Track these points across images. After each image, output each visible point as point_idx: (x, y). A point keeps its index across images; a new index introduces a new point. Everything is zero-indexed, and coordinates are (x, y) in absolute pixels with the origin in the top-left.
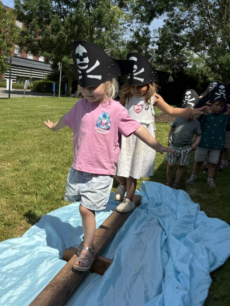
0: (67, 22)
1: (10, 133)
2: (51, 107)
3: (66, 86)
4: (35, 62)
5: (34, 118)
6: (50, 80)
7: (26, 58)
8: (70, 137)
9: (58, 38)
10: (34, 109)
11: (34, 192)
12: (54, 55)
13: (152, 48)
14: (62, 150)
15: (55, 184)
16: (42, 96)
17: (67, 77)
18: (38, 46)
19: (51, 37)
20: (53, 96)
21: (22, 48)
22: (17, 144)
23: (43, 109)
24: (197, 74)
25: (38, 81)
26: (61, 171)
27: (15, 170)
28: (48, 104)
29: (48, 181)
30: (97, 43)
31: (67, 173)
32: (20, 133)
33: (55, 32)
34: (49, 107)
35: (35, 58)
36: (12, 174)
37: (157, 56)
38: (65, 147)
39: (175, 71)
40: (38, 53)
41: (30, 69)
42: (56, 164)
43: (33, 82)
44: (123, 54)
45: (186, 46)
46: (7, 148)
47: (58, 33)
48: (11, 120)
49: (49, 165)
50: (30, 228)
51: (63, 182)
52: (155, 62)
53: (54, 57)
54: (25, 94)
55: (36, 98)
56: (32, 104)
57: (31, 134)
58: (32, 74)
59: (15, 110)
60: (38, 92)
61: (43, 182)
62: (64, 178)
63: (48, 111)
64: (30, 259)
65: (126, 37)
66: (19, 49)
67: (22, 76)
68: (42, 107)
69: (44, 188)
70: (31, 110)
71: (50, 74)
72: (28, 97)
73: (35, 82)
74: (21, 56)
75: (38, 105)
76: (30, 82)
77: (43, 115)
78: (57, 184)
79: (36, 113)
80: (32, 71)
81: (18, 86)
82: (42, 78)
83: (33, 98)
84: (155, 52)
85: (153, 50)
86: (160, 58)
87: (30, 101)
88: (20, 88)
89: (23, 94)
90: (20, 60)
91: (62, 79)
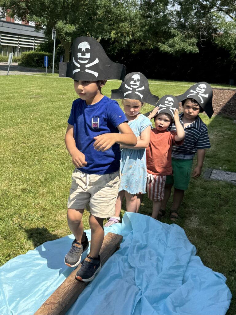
2: (39, 91)
3: (62, 59)
4: (24, 27)
5: (14, 110)
6: (42, 49)
7: (13, 22)
8: (53, 139)
10: (17, 95)
12: (45, 20)
13: (172, 9)
14: (39, 161)
15: (20, 215)
16: (31, 73)
17: (63, 47)
18: (26, 8)
20: (45, 72)
21: (6, 11)
23: (29, 95)
24: (230, 44)
25: (27, 53)
26: (31, 195)
28: (37, 86)
29: (11, 211)
30: (101, 4)
31: (39, 196)
34: (37, 91)
35: (24, 23)
37: (179, 19)
38: (45, 155)
39: (201, 39)
40: (25, 17)
41: (18, 37)
42: (28, 183)
43: (21, 53)
44: (134, 18)
45: (217, 7)
49: (19, 185)
51: (32, 211)
52: (175, 28)
53: (45, 22)
54: (10, 70)
55: (23, 77)
56: (16, 86)
57: (5, 136)
58: (20, 43)
60: (27, 66)
61: (7, 211)
62: (35, 205)
63: (34, 97)
66: (2, 13)
67: (8, 46)
68: (27, 92)
69: (5, 221)
70: (13, 97)
71: (43, 42)
72: (14, 75)
73: (23, 53)
74: (7, 20)
75: (23, 87)
76: (18, 53)
77: (27, 104)
78: (24, 215)
79: (19, 101)
80: (21, 38)
81: (2, 58)
82: (33, 48)
83: (20, 76)
84: (176, 14)
85: (173, 12)
86: (182, 23)
87: (14, 81)
88: (4, 62)
89: (7, 70)
90: (5, 24)
91: (58, 49)
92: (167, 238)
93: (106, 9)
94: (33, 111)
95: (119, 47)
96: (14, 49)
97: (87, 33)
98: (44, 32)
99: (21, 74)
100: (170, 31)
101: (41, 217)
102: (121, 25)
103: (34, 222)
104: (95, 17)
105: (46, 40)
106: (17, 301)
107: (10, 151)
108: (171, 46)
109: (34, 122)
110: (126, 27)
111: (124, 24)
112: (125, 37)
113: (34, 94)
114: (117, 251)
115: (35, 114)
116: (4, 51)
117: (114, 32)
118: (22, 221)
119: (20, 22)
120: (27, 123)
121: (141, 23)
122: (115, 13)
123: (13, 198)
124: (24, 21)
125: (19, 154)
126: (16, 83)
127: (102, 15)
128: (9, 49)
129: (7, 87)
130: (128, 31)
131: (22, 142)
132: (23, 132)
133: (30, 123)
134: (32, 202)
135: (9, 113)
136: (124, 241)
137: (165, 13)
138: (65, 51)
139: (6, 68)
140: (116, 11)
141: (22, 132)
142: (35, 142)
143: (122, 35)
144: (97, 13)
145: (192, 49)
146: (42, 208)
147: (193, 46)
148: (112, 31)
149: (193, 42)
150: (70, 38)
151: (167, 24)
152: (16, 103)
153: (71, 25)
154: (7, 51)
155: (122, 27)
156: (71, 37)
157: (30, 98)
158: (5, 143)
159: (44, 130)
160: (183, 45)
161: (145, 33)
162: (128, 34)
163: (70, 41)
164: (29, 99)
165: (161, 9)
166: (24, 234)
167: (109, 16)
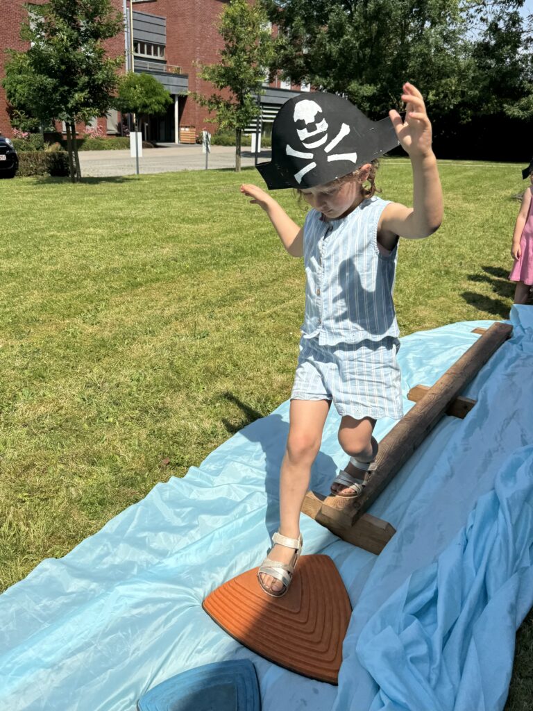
0: (359, 16)
4: (295, 94)
9: (340, 49)
12: (332, 81)
13: (525, 52)
18: (304, 66)
19: (327, 48)
30: (416, 52)
33: (336, 38)
44: (465, 69)
47: (342, 40)
53: (332, 84)
65: (472, 34)
74: (274, 85)
93: (423, 59)
97: (392, 97)
100: (522, 86)
102: (444, 81)
108: (523, 109)
110: (452, 85)
111: (448, 79)
117: (434, 92)
122: (436, 65)
127: (415, 68)
130: (455, 90)
137: (515, 59)
140: (438, 61)
143: (446, 96)
144: (408, 66)
148: (430, 91)
151: (518, 76)
153: (370, 86)
155: (446, 84)
156: (369, 104)
161: (482, 91)
162: (455, 94)
167: (427, 69)
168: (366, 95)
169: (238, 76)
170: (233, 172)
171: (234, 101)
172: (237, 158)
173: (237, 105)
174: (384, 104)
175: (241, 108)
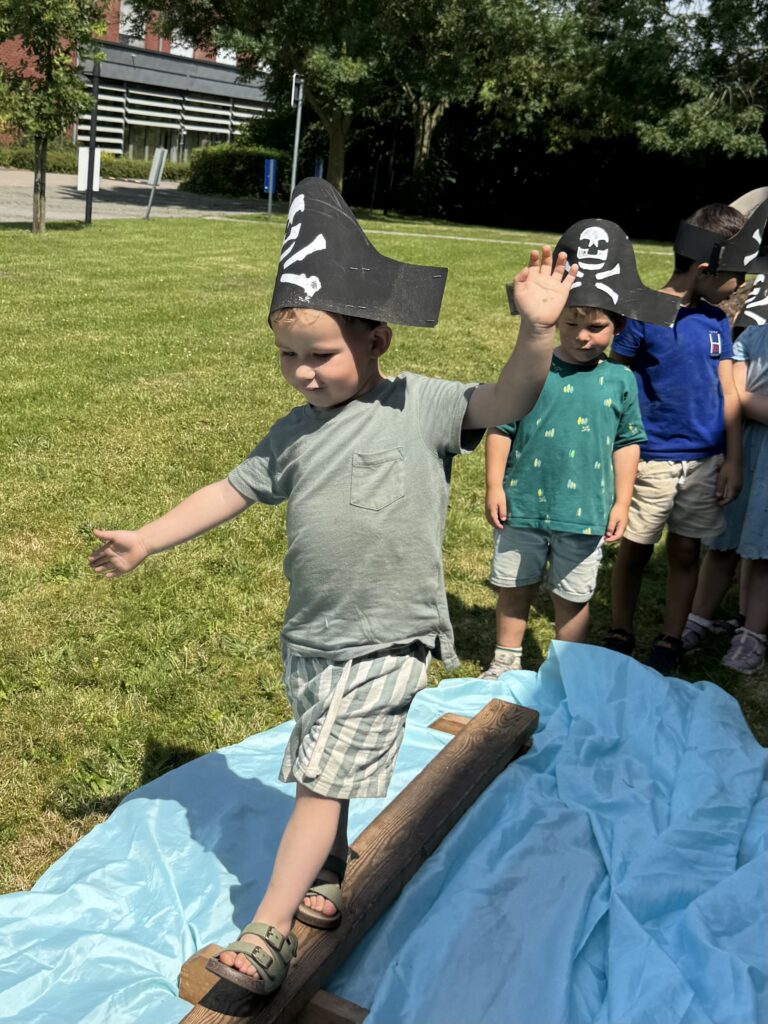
1: (62, 394)
2: (249, 267)
3: (321, 171)
4: (201, 68)
5: (171, 323)
6: (256, 140)
7: (166, 51)
10: (178, 278)
11: (113, 678)
12: (272, 45)
13: (684, 11)
15: (204, 639)
16: (222, 213)
17: (325, 132)
18: (210, 9)
20: (266, 210)
21: (146, 14)
22: (83, 446)
23: (217, 279)
25: (209, 149)
26: (237, 579)
27: (55, 573)
28: (241, 253)
29: (176, 624)
31: (261, 585)
32: (101, 396)
34: (242, 266)
35: (201, 55)
36: (44, 591)
37: (704, 44)
40: (208, 34)
41: (181, 99)
42: (226, 544)
43: (190, 152)
44: (558, 37)
46: (38, 470)
48: (79, 333)
49: (197, 549)
50: (70, 845)
51: (239, 628)
52: (690, 74)
53: (272, 52)
54: (153, 204)
55: (196, 223)
56: (176, 251)
57: (146, 401)
58: (187, 118)
59: (103, 283)
60: (205, 192)
61: (161, 626)
62: (248, 609)
63: (235, 287)
64: (47, 990)
66: (134, 21)
67: (148, 127)
68: (211, 269)
69: (157, 656)
70: (167, 284)
71: (261, 117)
72: (166, 219)
73: (197, 150)
74: (146, 45)
75: (199, 255)
76: (179, 151)
77: (211, 306)
78: (214, 640)
79: (185, 296)
80: (189, 104)
81: (131, 167)
82: (226, 135)
83: (185, 221)
84: (696, 27)
85: (687, 21)
86: (716, 56)
87: (167, 237)
88: (136, 177)
89: (146, 204)
90: (140, 59)
91: (307, 139)
92: (685, 722)
93: (468, 11)
94: (233, 327)
95: (506, 134)
96: (167, 138)
97: (404, 88)
98: (263, 84)
99: (190, 216)
100: (674, 82)
101: (270, 648)
102: (514, 61)
103: (249, 662)
104: (431, 34)
105: (269, 110)
106: (204, 897)
107: (163, 445)
108: (677, 132)
109: (238, 360)
110: (531, 69)
111: (523, 57)
112: (526, 100)
113: (232, 277)
114: (522, 758)
115: (238, 337)
116: (134, 143)
117: (493, 83)
118: (210, 657)
119: (189, 53)
120: (215, 362)
121: (577, 57)
122: (496, 24)
123: (178, 588)
124: (202, 46)
125: (194, 455)
126: (173, 244)
127: (453, 29)
128: (151, 136)
129: (146, 254)
130: (537, 81)
131: (201, 419)
132: (202, 391)
133: (225, 364)
134: (239, 601)
135: (154, 333)
136: (543, 728)
137: (661, 25)
138: (331, 145)
139: (143, 196)
140: (500, 15)
141: (199, 391)
142: (242, 420)
143: (517, 93)
144: (439, 22)
145: (745, 144)
146: (273, 622)
147: (748, 133)
148: (483, 82)
149: (748, 120)
150: (349, 103)
151: (666, 61)
152: (176, 302)
153: (354, 61)
154: (145, 145)
155: (518, 66)
156: (352, 100)
157: (220, 288)
158: (147, 423)
159: (270, 386)
160: (714, 129)
161: (591, 85)
162: (537, 90)
163: (350, 112)
164: (217, 290)
165: (647, 12)
166: (220, 696)
167: (477, 31)
168: (343, 79)
169: (39, 15)
170: (26, 232)
171: (31, 70)
172: (35, 201)
173: (39, 81)
174: (388, 102)
175: (46, 89)
